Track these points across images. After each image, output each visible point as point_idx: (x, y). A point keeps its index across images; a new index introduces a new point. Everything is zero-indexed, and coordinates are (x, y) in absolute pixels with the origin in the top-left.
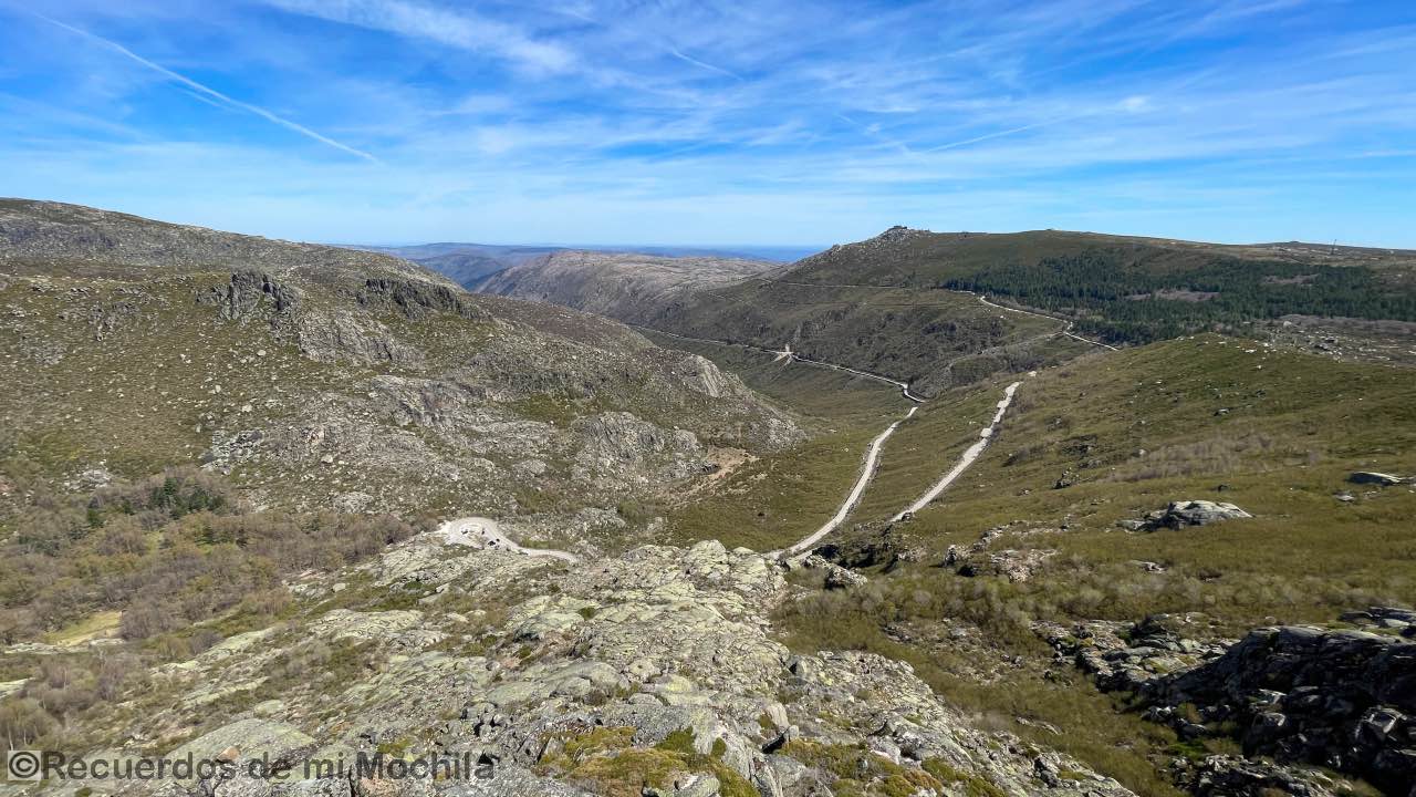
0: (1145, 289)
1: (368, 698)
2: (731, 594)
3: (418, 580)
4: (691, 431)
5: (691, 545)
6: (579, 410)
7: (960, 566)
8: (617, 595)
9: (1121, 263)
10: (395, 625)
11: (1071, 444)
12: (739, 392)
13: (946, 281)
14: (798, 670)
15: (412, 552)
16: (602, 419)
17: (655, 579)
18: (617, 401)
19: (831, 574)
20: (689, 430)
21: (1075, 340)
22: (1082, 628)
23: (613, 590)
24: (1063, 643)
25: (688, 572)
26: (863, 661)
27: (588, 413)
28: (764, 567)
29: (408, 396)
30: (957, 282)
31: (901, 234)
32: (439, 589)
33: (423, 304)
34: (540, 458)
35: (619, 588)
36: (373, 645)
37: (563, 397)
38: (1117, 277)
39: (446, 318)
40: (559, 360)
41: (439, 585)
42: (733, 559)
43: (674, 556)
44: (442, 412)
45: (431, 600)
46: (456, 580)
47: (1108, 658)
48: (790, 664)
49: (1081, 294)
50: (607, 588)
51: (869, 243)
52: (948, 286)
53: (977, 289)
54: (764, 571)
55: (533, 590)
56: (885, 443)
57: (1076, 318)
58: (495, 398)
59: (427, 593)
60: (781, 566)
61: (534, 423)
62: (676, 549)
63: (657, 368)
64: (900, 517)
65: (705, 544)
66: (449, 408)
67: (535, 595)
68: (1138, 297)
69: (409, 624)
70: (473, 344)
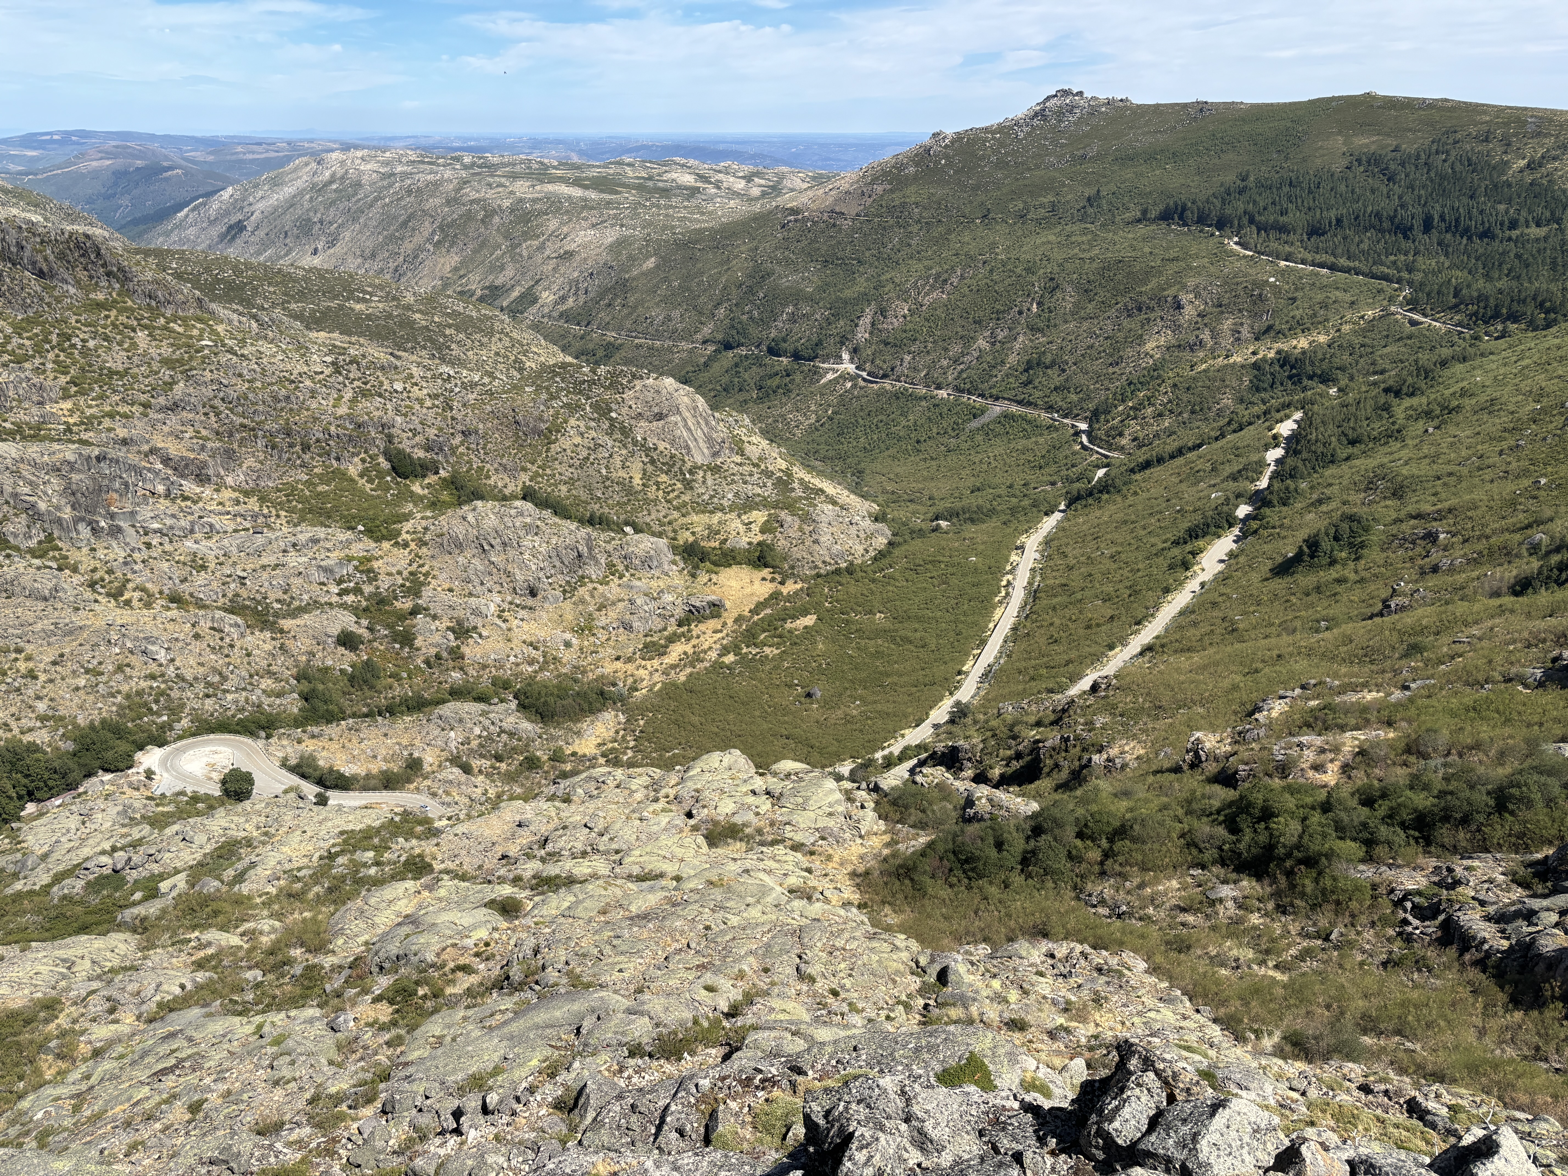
0: (1548, 214)
1: (76, 1109)
2: (780, 850)
3: (115, 871)
4: (660, 535)
5: (687, 761)
6: (417, 499)
7: (1211, 768)
8: (552, 870)
9: (1506, 163)
10: (87, 964)
11: (1406, 527)
12: (753, 452)
13: (1162, 207)
14: (951, 977)
15: (86, 817)
16: (470, 518)
17: (627, 833)
18: (497, 480)
19: (970, 802)
20: (654, 534)
21: (1413, 323)
22: (1450, 870)
23: (543, 860)
24: (1417, 899)
25: (689, 815)
26: (1052, 956)
27: (435, 505)
28: (839, 796)
29: (31, 483)
30: (1184, 209)
31: (1071, 109)
32: (164, 886)
33: (41, 274)
34: (344, 606)
35: (555, 856)
36: (51, 1006)
37: (381, 475)
38: (1497, 190)
39: (100, 306)
40: (365, 394)
41: (162, 877)
42: (773, 783)
43: (655, 786)
44: (112, 516)
45: (152, 909)
46: (201, 864)
47: (1501, 919)
48: (933, 972)
49: (1427, 226)
50: (530, 856)
51: (1005, 130)
52: (1166, 216)
53: (1221, 224)
54: (837, 802)
55: (373, 871)
56: (1048, 542)
57: (1418, 277)
58: (229, 480)
59: (138, 896)
60: (869, 790)
61: (321, 532)
62: (657, 773)
63: (579, 407)
64: (1085, 684)
65: (714, 759)
66: (129, 508)
67: (378, 883)
68: (1534, 232)
69: (116, 962)
70: (166, 362)
